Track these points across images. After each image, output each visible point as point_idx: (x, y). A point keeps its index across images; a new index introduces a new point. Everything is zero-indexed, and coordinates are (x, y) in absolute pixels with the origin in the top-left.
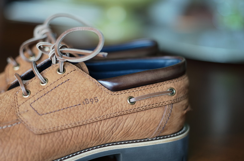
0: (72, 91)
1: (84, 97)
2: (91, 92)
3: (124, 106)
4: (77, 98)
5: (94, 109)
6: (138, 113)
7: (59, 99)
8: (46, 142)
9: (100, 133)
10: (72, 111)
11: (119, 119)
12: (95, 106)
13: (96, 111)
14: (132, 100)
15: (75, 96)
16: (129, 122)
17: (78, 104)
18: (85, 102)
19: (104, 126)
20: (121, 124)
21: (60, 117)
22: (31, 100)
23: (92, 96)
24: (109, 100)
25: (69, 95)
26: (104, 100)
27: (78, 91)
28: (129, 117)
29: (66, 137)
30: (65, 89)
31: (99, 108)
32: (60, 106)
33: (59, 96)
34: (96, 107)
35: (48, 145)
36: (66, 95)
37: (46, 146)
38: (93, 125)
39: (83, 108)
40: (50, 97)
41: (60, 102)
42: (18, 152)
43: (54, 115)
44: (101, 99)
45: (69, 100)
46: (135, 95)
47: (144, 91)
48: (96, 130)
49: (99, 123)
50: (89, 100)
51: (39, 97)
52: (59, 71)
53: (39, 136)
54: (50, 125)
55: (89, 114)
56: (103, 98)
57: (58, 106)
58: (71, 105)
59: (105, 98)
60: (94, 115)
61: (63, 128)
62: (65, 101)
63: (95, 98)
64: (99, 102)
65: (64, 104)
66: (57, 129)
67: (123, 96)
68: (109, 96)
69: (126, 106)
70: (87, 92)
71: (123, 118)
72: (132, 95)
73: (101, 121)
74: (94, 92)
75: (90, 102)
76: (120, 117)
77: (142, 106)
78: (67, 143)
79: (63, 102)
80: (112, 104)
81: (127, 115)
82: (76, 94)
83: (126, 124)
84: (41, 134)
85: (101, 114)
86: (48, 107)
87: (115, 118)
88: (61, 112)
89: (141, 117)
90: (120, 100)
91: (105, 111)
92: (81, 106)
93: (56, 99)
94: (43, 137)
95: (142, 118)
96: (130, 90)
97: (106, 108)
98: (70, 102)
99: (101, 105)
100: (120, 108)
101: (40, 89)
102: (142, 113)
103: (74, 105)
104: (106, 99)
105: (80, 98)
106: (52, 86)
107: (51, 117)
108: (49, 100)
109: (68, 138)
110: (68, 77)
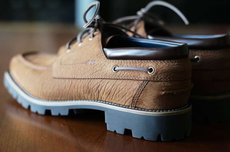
1: (89, 58)
2: (95, 56)
3: (108, 72)
4: (85, 58)
6: (118, 80)
9: (89, 89)
10: (77, 67)
12: (91, 66)
14: (117, 69)
18: (88, 62)
19: (92, 84)
20: (104, 86)
26: (99, 64)
27: (88, 53)
28: (110, 82)
34: (92, 68)
35: (55, 87)
38: (85, 80)
43: (67, 67)
47: (128, 64)
48: (87, 85)
50: (91, 62)
56: (99, 63)
58: (79, 63)
59: (100, 62)
61: (67, 78)
63: (94, 61)
65: (77, 61)
67: (113, 64)
68: (103, 62)
69: (110, 72)
73: (91, 79)
76: (104, 80)
77: (121, 75)
80: (102, 68)
81: (109, 80)
83: (107, 87)
87: (100, 80)
89: (119, 84)
91: (95, 72)
95: (119, 86)
97: (97, 70)
99: (95, 67)
100: (105, 73)
102: (120, 82)
103: (81, 63)
104: (100, 64)
105: (87, 59)
107: (65, 68)
109: (68, 86)
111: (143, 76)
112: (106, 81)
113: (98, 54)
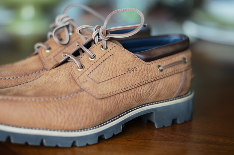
0: (117, 63)
1: (127, 67)
2: (132, 63)
3: (156, 73)
4: (122, 68)
5: (136, 76)
6: (166, 78)
7: (108, 70)
8: (106, 105)
9: (141, 96)
10: (121, 79)
11: (153, 83)
13: (138, 78)
14: (161, 68)
15: (120, 67)
16: (160, 85)
17: (124, 73)
18: (128, 71)
19: (144, 89)
20: (155, 88)
21: (113, 84)
22: (87, 72)
23: (132, 66)
24: (145, 69)
25: (116, 67)
27: (122, 62)
28: (160, 82)
29: (119, 100)
30: (111, 62)
31: (139, 76)
32: (111, 75)
33: (109, 67)
34: (137, 74)
35: (107, 107)
36: (114, 66)
37: (106, 108)
38: (136, 89)
39: (128, 76)
40: (101, 69)
41: (110, 72)
42: (87, 114)
43: (108, 83)
44: (139, 68)
45: (117, 70)
46: (161, 64)
47: (167, 61)
48: (139, 93)
49: (140, 87)
50: (131, 70)
51: (93, 69)
52: (102, 48)
53: (101, 100)
54: (107, 91)
55: (133, 80)
56: (141, 68)
57: (109, 76)
58: (119, 75)
59: (142, 67)
60: (137, 81)
61: (117, 93)
62: (114, 71)
63: (135, 68)
64: (138, 71)
65: (114, 74)
66: (115, 93)
67: (154, 65)
68: (144, 65)
69: (157, 73)
70: (128, 63)
71: (156, 83)
72: (160, 64)
73: (142, 86)
74: (133, 63)
75: (132, 71)
76: (154, 82)
77: (168, 72)
78: (120, 105)
79: (113, 72)
80: (147, 71)
81: (159, 80)
82: (120, 65)
83: (158, 87)
84: (102, 99)
85: (141, 80)
86: (102, 76)
87: (151, 83)
88: (113, 80)
90: (152, 68)
91: (144, 77)
92: (126, 74)
93: (107, 70)
94: (103, 101)
95: (169, 82)
96: (157, 61)
97: (144, 75)
98: (117, 71)
99: (140, 73)
100: (154, 75)
101: (92, 63)
102: (168, 78)
103: (121, 74)
105: (124, 68)
106: (101, 60)
107: (106, 84)
108: (101, 71)
109: (121, 101)
110: (111, 52)
111: (182, 67)
112: (156, 82)
113: (134, 61)
